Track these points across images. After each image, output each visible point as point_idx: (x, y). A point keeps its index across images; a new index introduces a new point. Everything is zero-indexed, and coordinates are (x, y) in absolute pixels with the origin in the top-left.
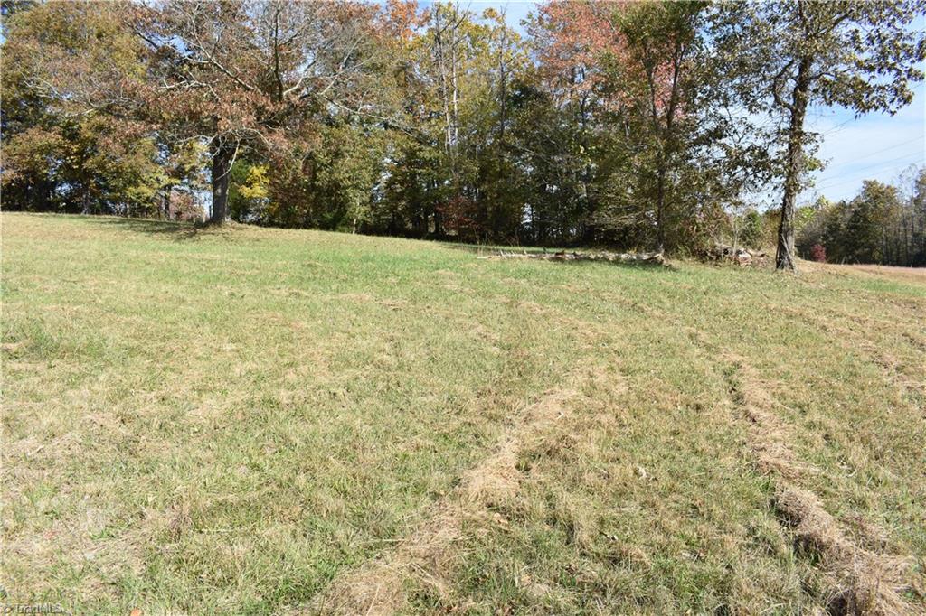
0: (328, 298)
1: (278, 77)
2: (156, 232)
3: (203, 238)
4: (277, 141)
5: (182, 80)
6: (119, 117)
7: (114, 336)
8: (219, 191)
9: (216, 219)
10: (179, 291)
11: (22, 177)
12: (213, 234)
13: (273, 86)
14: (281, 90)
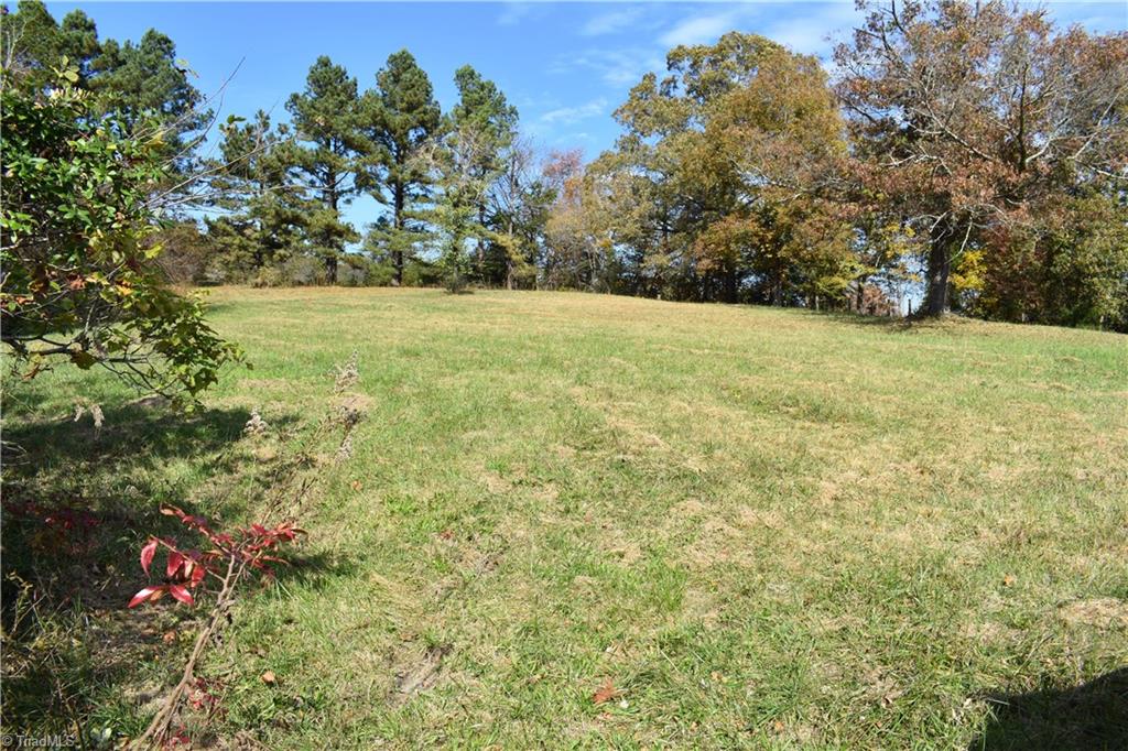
0: (1098, 394)
1: (1021, 142)
2: (868, 323)
3: (920, 331)
4: (1017, 220)
5: (909, 155)
6: (829, 199)
8: (939, 278)
11: (717, 267)
12: (931, 327)
13: (1014, 153)
14: (1024, 156)
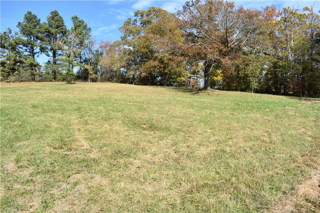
0: (244, 115)
1: (227, 39)
2: (186, 92)
3: (201, 94)
4: (226, 61)
5: (195, 42)
6: (176, 55)
7: (173, 125)
8: (206, 78)
9: (205, 88)
10: (193, 111)
11: (147, 75)
12: (204, 93)
13: (225, 42)
14: (228, 44)
